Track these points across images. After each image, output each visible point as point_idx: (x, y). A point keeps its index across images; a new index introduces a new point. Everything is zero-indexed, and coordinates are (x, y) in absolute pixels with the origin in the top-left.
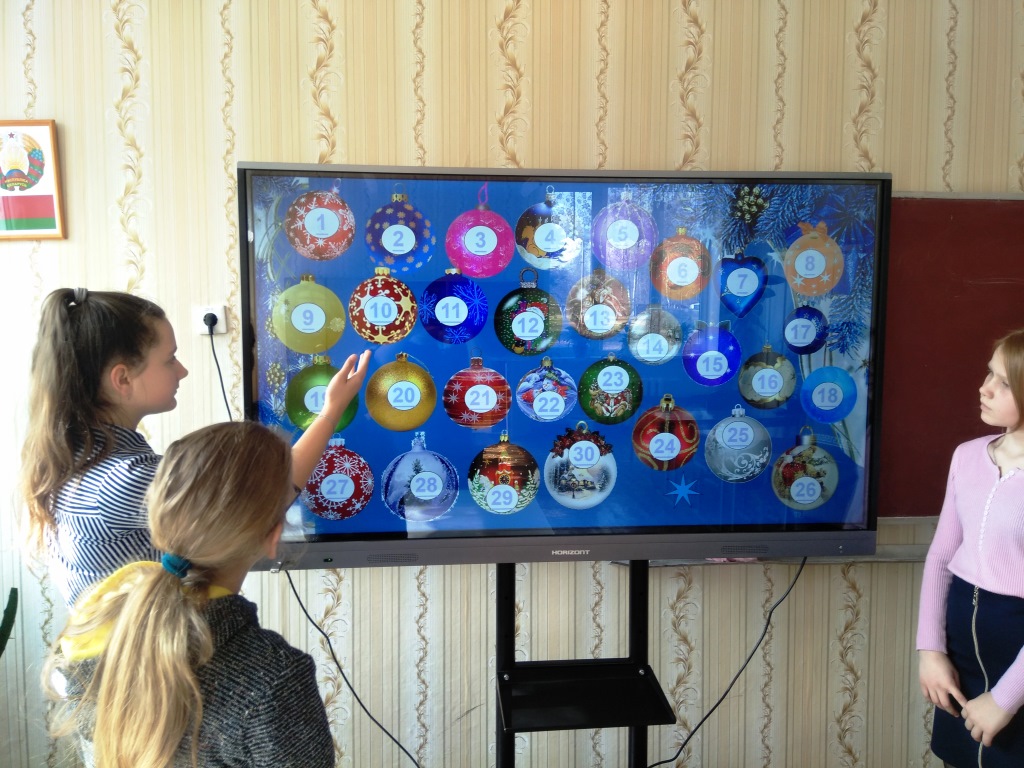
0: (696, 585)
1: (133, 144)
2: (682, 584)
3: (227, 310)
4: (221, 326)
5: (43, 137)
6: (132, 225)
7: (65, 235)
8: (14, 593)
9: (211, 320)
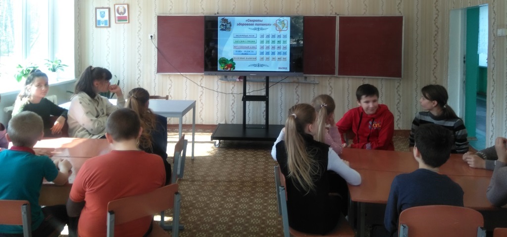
0: (236, 86)
1: (140, 7)
2: (233, 86)
3: (154, 35)
4: (153, 38)
5: (126, 6)
6: (140, 21)
7: (129, 22)
8: (119, 81)
9: (151, 37)
